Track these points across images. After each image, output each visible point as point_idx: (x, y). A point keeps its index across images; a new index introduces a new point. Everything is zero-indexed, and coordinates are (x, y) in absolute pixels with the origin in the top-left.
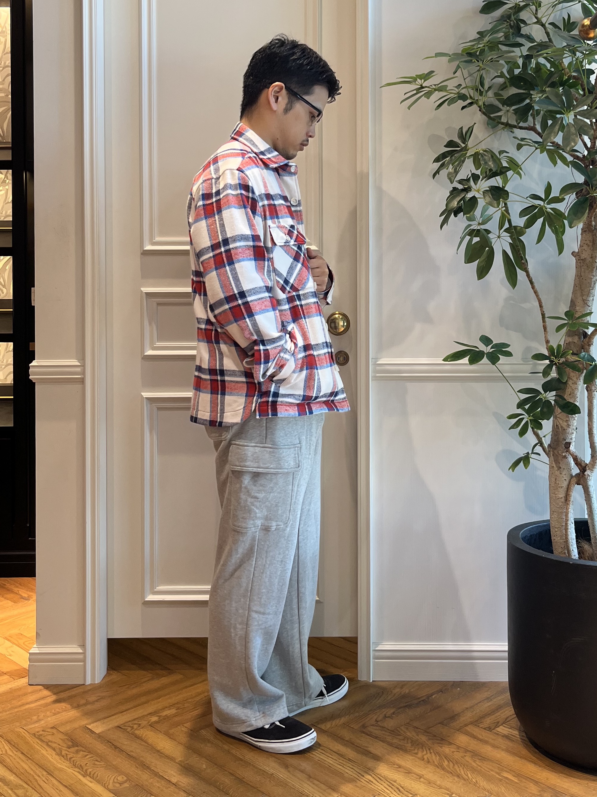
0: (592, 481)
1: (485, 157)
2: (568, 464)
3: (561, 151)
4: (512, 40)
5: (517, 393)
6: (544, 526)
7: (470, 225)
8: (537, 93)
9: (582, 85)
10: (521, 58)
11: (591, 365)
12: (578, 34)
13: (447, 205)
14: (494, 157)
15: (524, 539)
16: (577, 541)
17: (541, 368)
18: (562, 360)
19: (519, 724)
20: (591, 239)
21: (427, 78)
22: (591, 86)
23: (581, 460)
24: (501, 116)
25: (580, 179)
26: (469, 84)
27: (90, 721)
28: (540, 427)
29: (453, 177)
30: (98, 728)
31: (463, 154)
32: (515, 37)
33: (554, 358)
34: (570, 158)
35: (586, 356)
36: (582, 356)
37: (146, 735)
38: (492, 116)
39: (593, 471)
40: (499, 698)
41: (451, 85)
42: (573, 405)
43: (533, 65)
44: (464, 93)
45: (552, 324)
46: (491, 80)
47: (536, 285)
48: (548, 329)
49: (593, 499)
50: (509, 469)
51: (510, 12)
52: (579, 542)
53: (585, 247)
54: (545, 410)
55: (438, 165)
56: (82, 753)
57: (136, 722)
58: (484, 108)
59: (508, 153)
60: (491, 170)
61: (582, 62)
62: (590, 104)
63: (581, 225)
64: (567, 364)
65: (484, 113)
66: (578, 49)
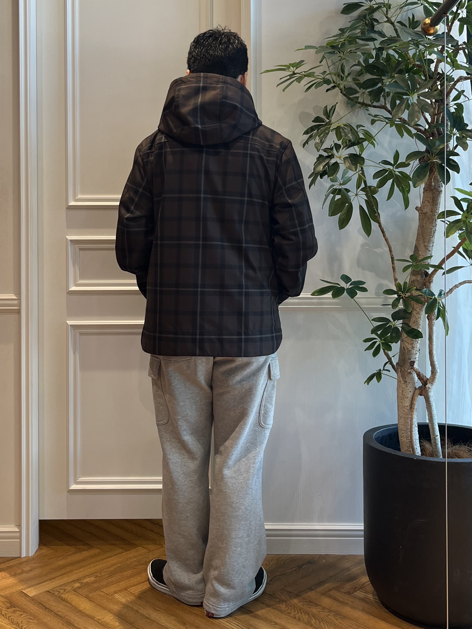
0: (433, 393)
1: (346, 130)
2: (413, 379)
3: (407, 126)
4: (367, 35)
5: (371, 321)
6: (393, 429)
7: (333, 185)
8: (388, 79)
9: (424, 72)
10: (375, 50)
11: (431, 299)
12: (421, 30)
13: (314, 169)
14: (353, 131)
15: (376, 439)
16: (420, 441)
17: (391, 301)
18: (408, 294)
19: (373, 589)
20: (431, 196)
21: (298, 66)
22: (431, 72)
23: (423, 375)
24: (357, 98)
25: (423, 148)
26: (333, 71)
27: (24, 587)
28: (390, 348)
29: (319, 146)
30: (32, 592)
31: (327, 127)
32: (369, 33)
33: (401, 293)
34: (414, 131)
35: (427, 291)
36: (424, 291)
37: (71, 598)
38: (351, 97)
39: (432, 384)
40: (357, 568)
41: (318, 72)
42: (416, 331)
43: (384, 56)
44: (328, 78)
45: (399, 266)
46: (350, 68)
47: (386, 233)
48: (396, 270)
49: (432, 407)
50: (365, 383)
51: (365, 12)
52: (422, 442)
53: (426, 203)
54: (394, 335)
55: (306, 137)
56: (18, 612)
57: (62, 587)
58: (344, 90)
59: (364, 127)
60: (350, 141)
61: (424, 53)
62: (431, 88)
63: (423, 186)
64: (412, 298)
65: (344, 95)
66: (421, 42)
